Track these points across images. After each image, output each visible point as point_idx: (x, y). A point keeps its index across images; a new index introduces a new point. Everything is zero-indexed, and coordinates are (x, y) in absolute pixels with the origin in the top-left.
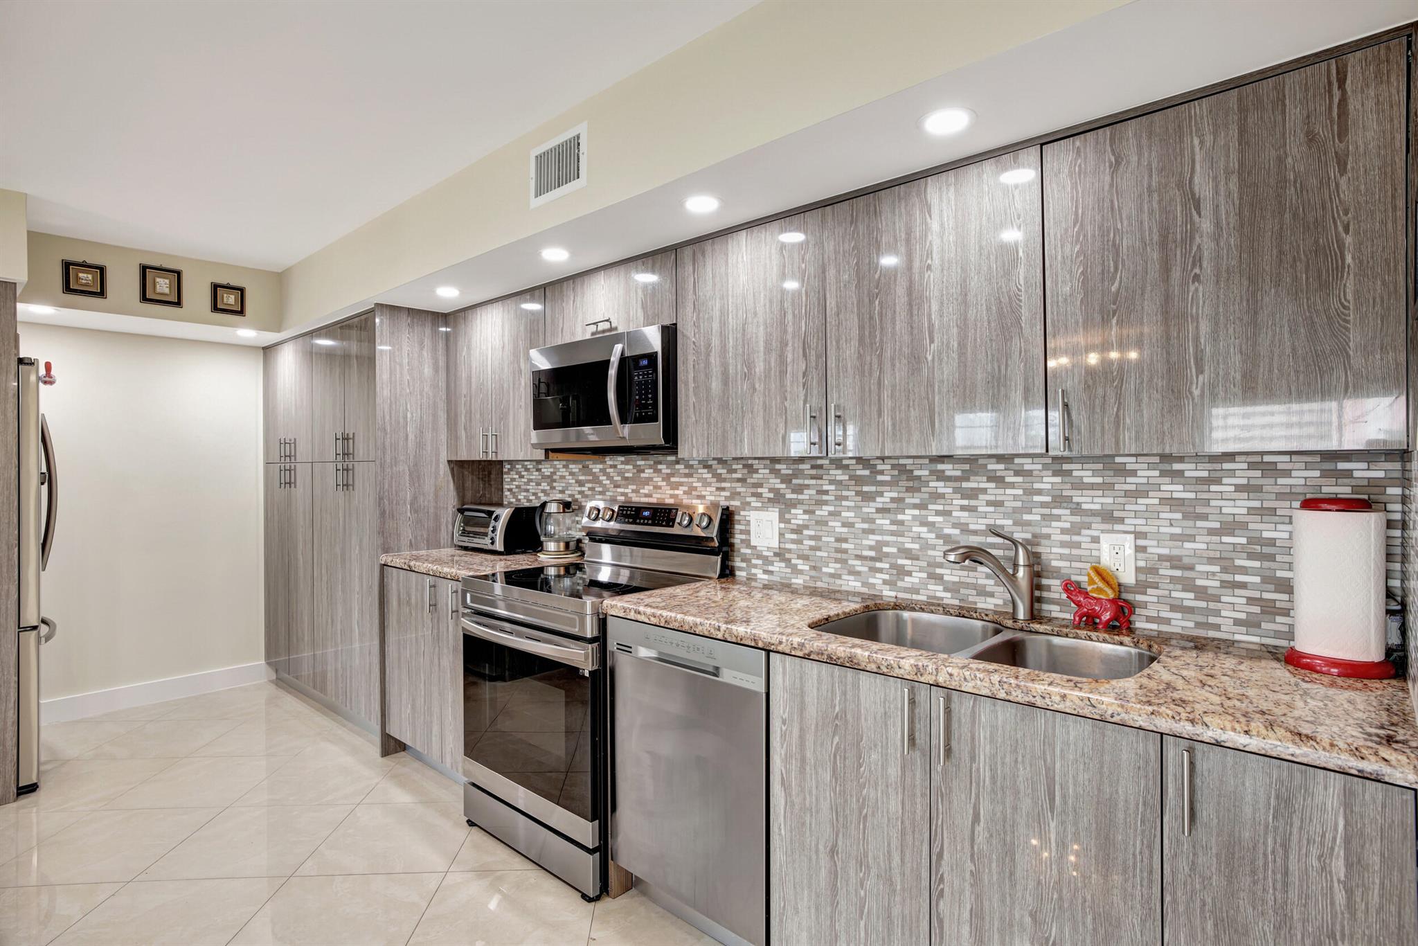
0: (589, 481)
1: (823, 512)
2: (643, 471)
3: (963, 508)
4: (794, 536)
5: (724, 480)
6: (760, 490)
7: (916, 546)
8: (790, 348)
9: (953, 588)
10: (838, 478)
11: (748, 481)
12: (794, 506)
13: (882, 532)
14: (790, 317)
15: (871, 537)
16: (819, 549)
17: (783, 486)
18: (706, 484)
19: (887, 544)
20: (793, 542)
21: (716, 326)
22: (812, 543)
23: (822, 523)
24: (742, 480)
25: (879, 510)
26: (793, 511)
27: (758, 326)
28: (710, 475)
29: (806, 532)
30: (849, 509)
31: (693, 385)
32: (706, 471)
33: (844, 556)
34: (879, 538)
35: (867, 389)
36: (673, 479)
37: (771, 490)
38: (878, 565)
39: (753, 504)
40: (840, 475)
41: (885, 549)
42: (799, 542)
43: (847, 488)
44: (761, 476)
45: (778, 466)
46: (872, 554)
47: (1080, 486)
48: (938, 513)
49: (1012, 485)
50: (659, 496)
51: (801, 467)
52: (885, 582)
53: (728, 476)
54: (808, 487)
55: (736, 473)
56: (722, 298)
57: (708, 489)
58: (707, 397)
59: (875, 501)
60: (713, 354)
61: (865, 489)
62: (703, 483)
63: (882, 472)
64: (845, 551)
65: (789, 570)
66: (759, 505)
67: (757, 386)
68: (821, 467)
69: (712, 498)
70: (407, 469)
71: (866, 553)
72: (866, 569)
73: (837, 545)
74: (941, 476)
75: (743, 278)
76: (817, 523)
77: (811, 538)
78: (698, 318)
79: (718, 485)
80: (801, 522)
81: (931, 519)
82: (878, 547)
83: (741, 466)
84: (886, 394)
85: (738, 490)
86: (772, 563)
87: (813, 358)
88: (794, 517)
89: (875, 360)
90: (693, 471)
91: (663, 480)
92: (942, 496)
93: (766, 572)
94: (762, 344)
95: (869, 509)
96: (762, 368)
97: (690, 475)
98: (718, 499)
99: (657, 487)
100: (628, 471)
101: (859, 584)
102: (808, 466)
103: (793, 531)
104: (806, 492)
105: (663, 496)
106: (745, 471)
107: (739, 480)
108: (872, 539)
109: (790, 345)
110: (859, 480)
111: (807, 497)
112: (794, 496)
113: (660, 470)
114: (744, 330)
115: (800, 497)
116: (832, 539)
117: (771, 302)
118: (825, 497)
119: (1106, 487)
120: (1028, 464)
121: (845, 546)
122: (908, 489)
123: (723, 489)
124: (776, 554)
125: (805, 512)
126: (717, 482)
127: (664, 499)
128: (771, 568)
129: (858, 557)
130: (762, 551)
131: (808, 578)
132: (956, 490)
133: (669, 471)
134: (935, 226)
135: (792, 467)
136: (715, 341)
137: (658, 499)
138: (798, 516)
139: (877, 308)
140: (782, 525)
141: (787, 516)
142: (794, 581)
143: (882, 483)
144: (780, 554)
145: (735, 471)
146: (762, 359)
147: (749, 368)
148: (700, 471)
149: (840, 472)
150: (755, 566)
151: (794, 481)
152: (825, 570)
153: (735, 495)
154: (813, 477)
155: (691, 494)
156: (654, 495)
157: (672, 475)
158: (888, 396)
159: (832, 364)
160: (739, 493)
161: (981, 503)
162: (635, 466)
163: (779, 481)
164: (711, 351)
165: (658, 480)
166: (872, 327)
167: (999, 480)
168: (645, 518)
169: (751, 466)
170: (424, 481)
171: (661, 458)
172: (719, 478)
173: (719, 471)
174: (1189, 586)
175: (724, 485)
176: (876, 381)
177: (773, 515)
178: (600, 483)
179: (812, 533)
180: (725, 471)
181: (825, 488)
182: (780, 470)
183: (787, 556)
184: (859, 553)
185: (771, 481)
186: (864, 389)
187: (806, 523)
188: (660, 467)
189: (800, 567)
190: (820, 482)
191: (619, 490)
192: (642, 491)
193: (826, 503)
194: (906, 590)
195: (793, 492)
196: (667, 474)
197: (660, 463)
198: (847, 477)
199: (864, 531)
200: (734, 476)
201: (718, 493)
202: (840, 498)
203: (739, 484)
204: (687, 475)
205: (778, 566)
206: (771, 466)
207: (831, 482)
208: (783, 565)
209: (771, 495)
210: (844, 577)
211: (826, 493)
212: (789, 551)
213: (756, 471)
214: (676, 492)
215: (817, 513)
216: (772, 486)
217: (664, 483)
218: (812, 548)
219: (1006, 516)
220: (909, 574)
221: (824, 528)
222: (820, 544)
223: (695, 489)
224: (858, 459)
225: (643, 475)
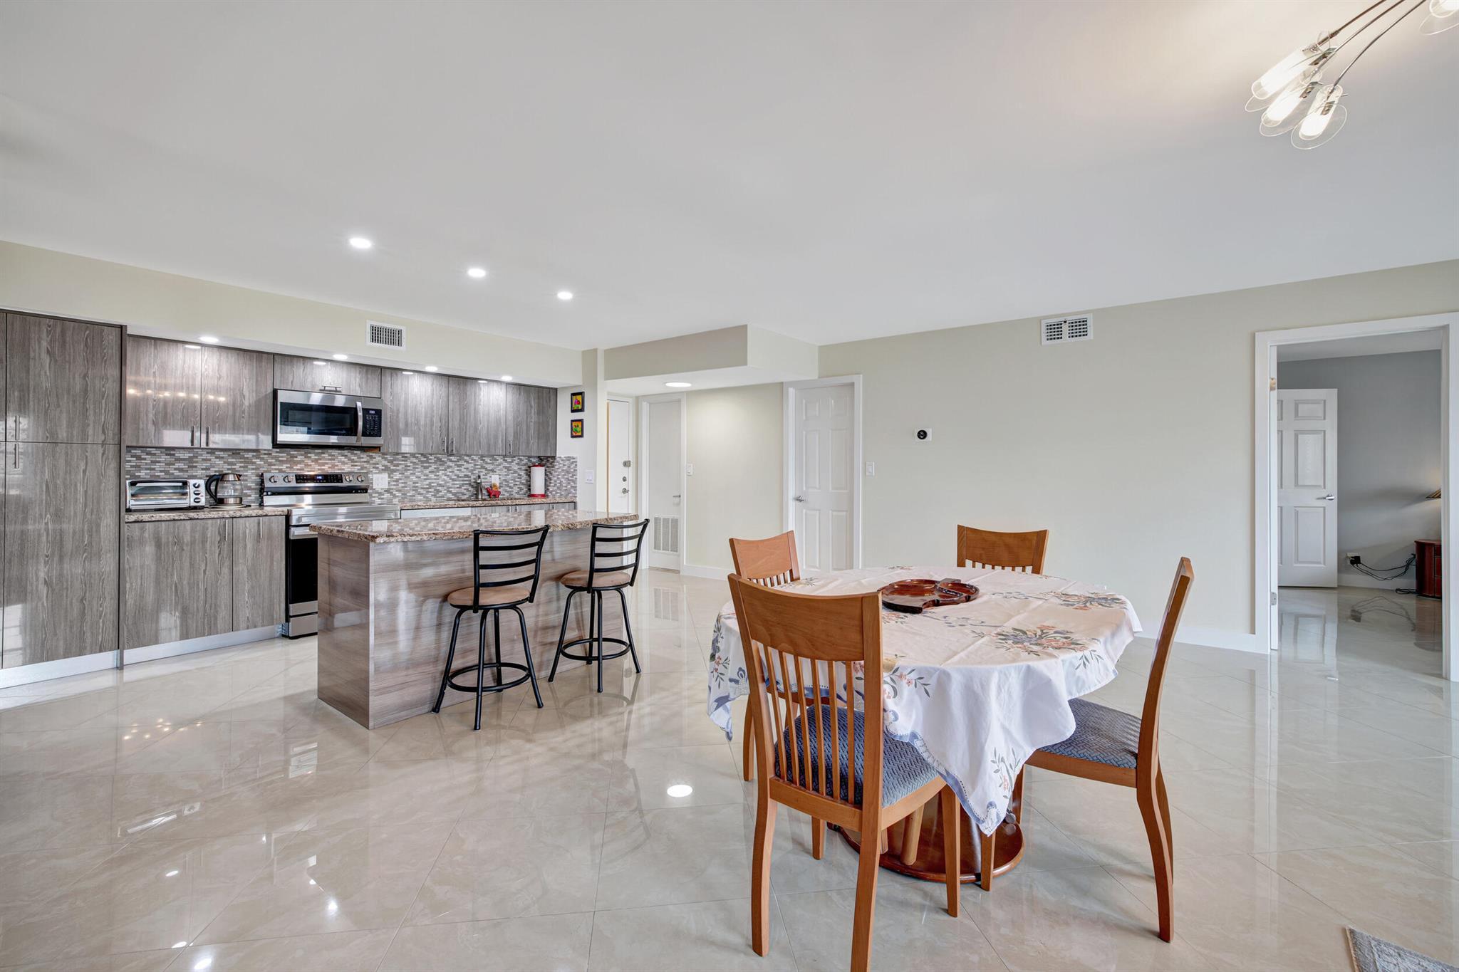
3: (458, 470)
4: (395, 483)
5: (356, 462)
6: (377, 466)
7: (443, 483)
8: (434, 418)
9: (454, 494)
11: (370, 462)
12: (395, 472)
13: (431, 479)
14: (435, 408)
16: (406, 487)
17: (389, 464)
19: (433, 483)
20: (394, 485)
22: (403, 485)
23: (407, 477)
25: (430, 472)
26: (395, 474)
28: (346, 460)
29: (400, 481)
30: (419, 472)
31: (390, 424)
32: (343, 457)
34: (430, 481)
37: (383, 466)
38: (430, 490)
39: (374, 472)
40: (414, 460)
42: (397, 485)
43: (417, 464)
44: (377, 460)
46: (428, 487)
47: (487, 463)
48: (450, 472)
49: (471, 463)
51: (397, 457)
52: (432, 495)
53: (358, 460)
54: (401, 464)
56: (406, 394)
57: (346, 465)
59: (428, 469)
60: (399, 413)
61: (425, 465)
62: (342, 463)
63: (431, 459)
64: (417, 487)
65: (392, 497)
66: (377, 472)
67: (420, 428)
68: (406, 457)
69: (349, 470)
71: (425, 487)
72: (425, 492)
73: (414, 485)
74: (451, 461)
75: (416, 390)
76: (405, 477)
77: (402, 483)
78: (393, 398)
79: (352, 464)
80: (398, 478)
81: (448, 474)
82: (430, 484)
85: (365, 466)
86: (383, 495)
87: (443, 422)
88: (395, 476)
91: (312, 462)
92: (451, 467)
93: (380, 499)
94: (423, 414)
95: (427, 472)
96: (423, 422)
97: (334, 460)
98: (353, 470)
99: (307, 465)
101: (422, 497)
102: (400, 457)
103: (394, 481)
104: (399, 466)
106: (368, 458)
107: (365, 462)
108: (428, 482)
109: (434, 416)
110: (422, 462)
111: (401, 468)
114: (415, 408)
115: (397, 468)
116: (412, 483)
117: (427, 400)
118: (408, 468)
119: (492, 464)
120: (475, 458)
121: (417, 485)
122: (440, 465)
123: (356, 466)
124: (385, 491)
125: (400, 474)
128: (382, 497)
129: (422, 488)
130: (378, 490)
131: (401, 498)
132: (455, 465)
133: (316, 457)
134: (482, 394)
135: (393, 457)
138: (397, 475)
140: (389, 479)
141: (392, 476)
142: (394, 500)
143: (431, 463)
144: (388, 491)
145: (363, 458)
146: (423, 419)
147: (417, 422)
150: (374, 497)
151: (394, 462)
152: (408, 494)
153: (363, 468)
154: (403, 461)
155: (334, 468)
157: (319, 459)
159: (450, 425)
160: (366, 467)
161: (462, 468)
162: (287, 454)
163: (386, 462)
165: (309, 462)
167: (467, 462)
168: (320, 480)
171: (310, 450)
172: (353, 461)
173: (352, 458)
174: (508, 486)
177: (385, 475)
178: (253, 463)
179: (403, 481)
180: (355, 458)
182: (386, 458)
183: (391, 491)
185: (382, 462)
187: (400, 478)
188: (309, 455)
189: (397, 495)
190: (406, 462)
193: (409, 470)
194: (440, 497)
195: (394, 466)
197: (310, 453)
198: (417, 461)
199: (425, 479)
200: (362, 460)
202: (415, 468)
205: (386, 496)
206: (382, 456)
207: (411, 462)
208: (389, 495)
209: (383, 468)
210: (417, 496)
211: (409, 466)
212: (392, 489)
214: (323, 467)
215: (405, 474)
218: (403, 487)
219: (470, 472)
220: (441, 492)
222: (406, 485)
223: (337, 466)
224: (422, 454)
225: (295, 459)
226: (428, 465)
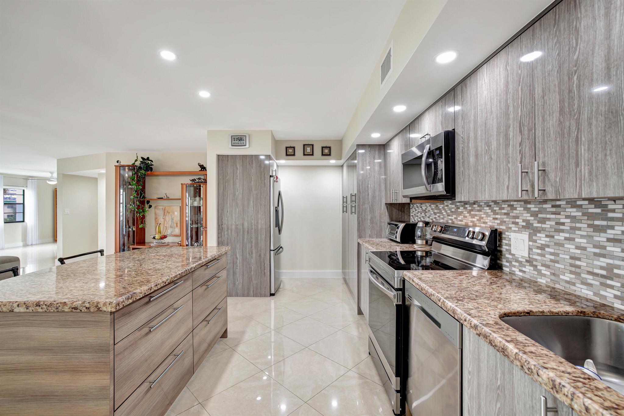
0: (438, 213)
1: (560, 237)
2: (459, 208)
4: (539, 251)
5: (497, 214)
6: (517, 220)
8: (511, 129)
10: (573, 214)
11: (511, 214)
12: (539, 232)
13: (613, 257)
14: (511, 109)
15: (602, 259)
16: (557, 262)
17: (532, 218)
18: (488, 215)
19: (618, 267)
20: (538, 254)
21: (472, 125)
22: (552, 257)
23: (559, 244)
24: (507, 214)
25: (609, 240)
26: (538, 235)
27: (493, 120)
28: (490, 211)
29: (547, 249)
30: (582, 237)
31: (462, 161)
32: (488, 208)
33: (578, 270)
34: (610, 261)
35: (566, 147)
36: (472, 213)
37: (524, 221)
38: (609, 282)
39: (513, 229)
40: (574, 212)
41: (616, 271)
42: (543, 255)
43: (580, 221)
44: (518, 212)
45: (529, 206)
46: (604, 272)
50: (465, 221)
51: (545, 206)
52: (616, 297)
53: (500, 211)
54: (549, 219)
55: (504, 209)
56: (475, 108)
57: (489, 218)
58: (468, 167)
59: (606, 232)
60: (470, 142)
61: (597, 223)
62: (486, 215)
63: (613, 211)
64: (579, 267)
65: (536, 273)
66: (517, 229)
67: (493, 157)
68: (559, 206)
69: (491, 224)
70: (368, 206)
71: (596, 271)
72: (598, 283)
73: (572, 261)
75: (485, 93)
76: (556, 244)
77: (551, 254)
78: (464, 123)
79: (494, 216)
80: (543, 243)
82: (609, 268)
83: (506, 206)
84: (583, 149)
85: (505, 220)
86: (524, 266)
87: (526, 132)
88: (539, 238)
89: (573, 123)
90: (481, 208)
93: (521, 271)
94: (495, 130)
95: (601, 238)
96: (495, 145)
98: (494, 224)
99: (465, 217)
100: (453, 208)
101: (591, 293)
102: (550, 206)
103: (538, 248)
104: (547, 223)
105: (468, 221)
106: (509, 209)
107: (505, 214)
108: (603, 261)
109: (511, 127)
110: (592, 216)
111: (549, 226)
112: (539, 225)
113: (467, 208)
114: (486, 124)
115: (544, 226)
116: (568, 257)
117: (500, 102)
118: (562, 227)
121: (578, 263)
123: (496, 219)
124: (527, 261)
125: (547, 236)
126: (494, 214)
127: (468, 223)
128: (524, 269)
129: (589, 273)
130: (518, 258)
131: (549, 280)
135: (539, 206)
136: (472, 134)
137: (465, 222)
138: (542, 238)
139: (575, 83)
140: (531, 243)
141: (534, 238)
142: (539, 280)
143: (612, 219)
144: (530, 261)
145: (503, 208)
146: (495, 139)
147: (489, 147)
148: (485, 208)
149: (574, 210)
150: (514, 266)
151: (540, 216)
152: (561, 277)
153: (502, 222)
154: (553, 213)
155: (480, 221)
156: (464, 221)
157: (472, 210)
158: (585, 150)
159: (539, 133)
160: (505, 222)
162: (456, 206)
163: (529, 215)
164: (470, 140)
166: (571, 98)
169: (513, 205)
170: (375, 211)
172: (495, 213)
173: (495, 209)
175: (497, 216)
176: (574, 140)
177: (525, 236)
178: (442, 213)
179: (552, 251)
180: (498, 209)
181: (562, 221)
182: (530, 208)
183: (535, 263)
184: (591, 270)
185: (524, 215)
186: (564, 147)
187: (547, 243)
188: (466, 206)
189: (543, 272)
190: (558, 216)
191: (450, 217)
192: (458, 218)
193: (563, 231)
195: (539, 222)
196: (470, 210)
198: (580, 214)
199: (595, 254)
200: (503, 211)
201: (494, 221)
202: (573, 229)
203: (505, 216)
204: (479, 211)
205: (528, 269)
206: (525, 206)
207: (567, 217)
208: (532, 268)
209: (524, 224)
210: (578, 285)
211: (563, 224)
212: (536, 260)
213: (516, 209)
214: (474, 219)
215: (556, 237)
216: (525, 218)
217: (468, 215)
218: (551, 261)
221: (561, 248)
222: (558, 259)
223: (482, 218)
224: (591, 200)
225: (459, 210)
226: (604, 223)
